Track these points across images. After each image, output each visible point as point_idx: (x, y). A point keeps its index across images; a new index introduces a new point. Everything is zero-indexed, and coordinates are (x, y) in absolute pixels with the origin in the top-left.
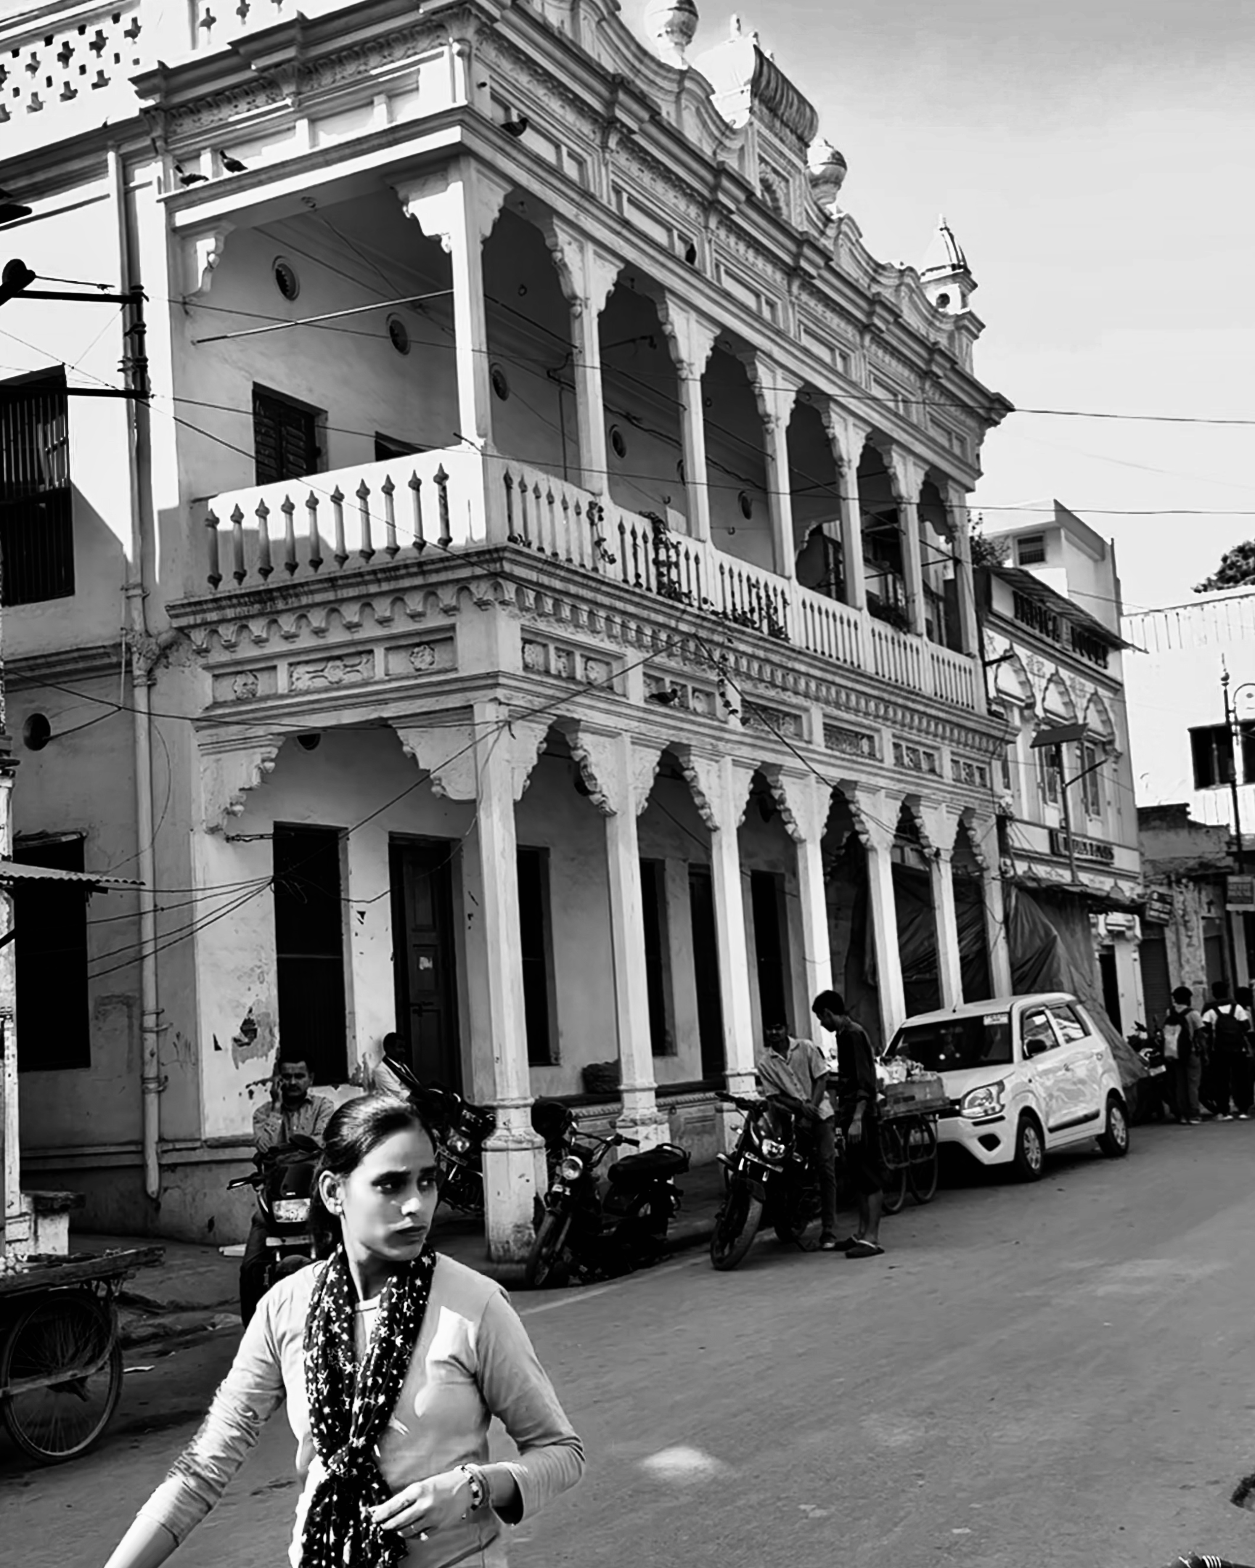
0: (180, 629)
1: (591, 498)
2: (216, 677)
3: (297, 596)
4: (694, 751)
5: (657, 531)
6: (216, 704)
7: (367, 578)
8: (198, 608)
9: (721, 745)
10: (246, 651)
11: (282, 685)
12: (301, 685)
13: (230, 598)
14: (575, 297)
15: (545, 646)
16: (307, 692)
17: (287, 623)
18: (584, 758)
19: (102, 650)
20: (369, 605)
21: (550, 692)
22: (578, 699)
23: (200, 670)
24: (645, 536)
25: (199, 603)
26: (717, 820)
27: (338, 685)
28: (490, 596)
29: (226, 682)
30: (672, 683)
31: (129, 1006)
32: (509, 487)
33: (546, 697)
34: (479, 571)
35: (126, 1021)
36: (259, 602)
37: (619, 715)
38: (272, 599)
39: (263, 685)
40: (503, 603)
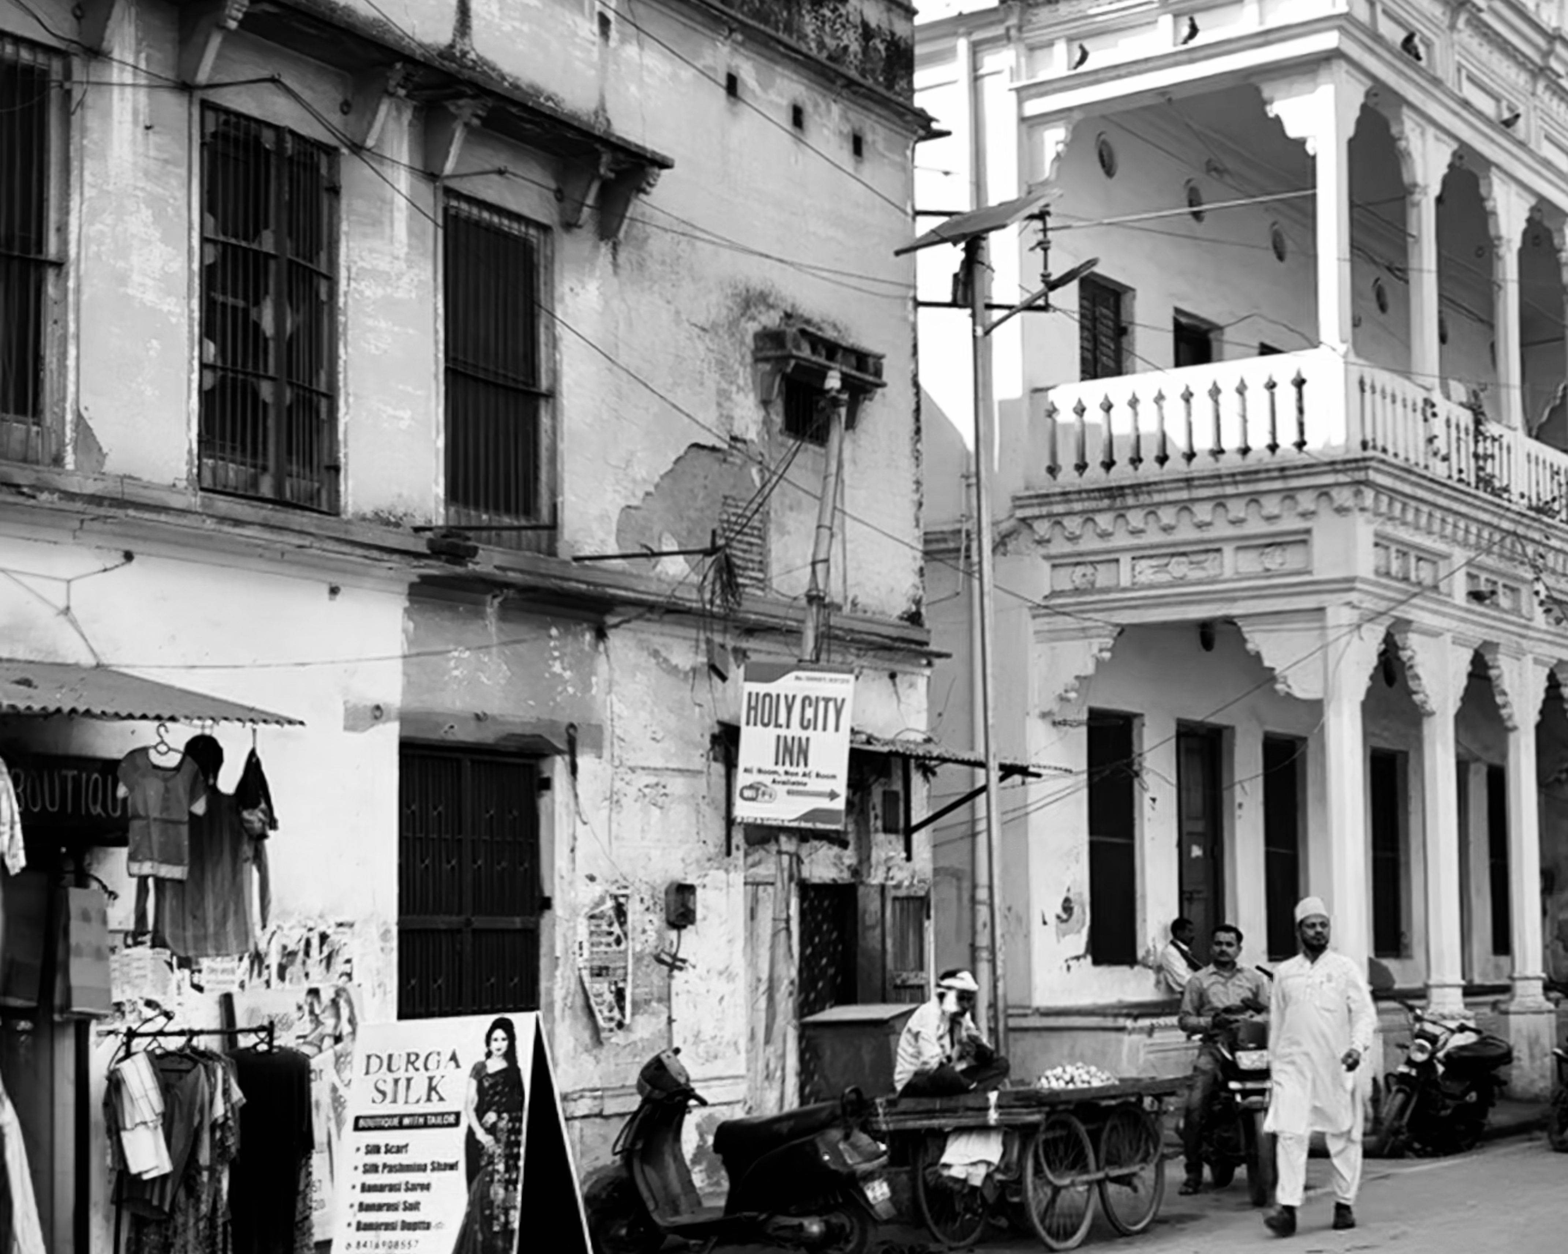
0: (1023, 520)
1: (1424, 394)
2: (1054, 566)
3: (1149, 493)
4: (1502, 649)
5: (1478, 422)
6: (1054, 594)
7: (1225, 480)
8: (1046, 500)
9: (1525, 643)
10: (1090, 543)
11: (1125, 580)
12: (1142, 579)
13: (1079, 492)
14: (1415, 185)
15: (1387, 548)
16: (1151, 586)
17: (1136, 518)
18: (1411, 658)
19: (940, 536)
20: (1223, 505)
21: (1390, 594)
22: (1415, 601)
23: (1040, 559)
24: (1467, 429)
25: (1047, 496)
26: (1517, 720)
27: (1181, 581)
28: (1350, 503)
29: (1063, 572)
30: (1487, 580)
31: (959, 879)
32: (1363, 390)
33: (1390, 599)
34: (1342, 478)
35: (954, 892)
36: (1109, 497)
37: (1444, 615)
38: (1123, 496)
39: (1103, 576)
40: (1363, 509)
